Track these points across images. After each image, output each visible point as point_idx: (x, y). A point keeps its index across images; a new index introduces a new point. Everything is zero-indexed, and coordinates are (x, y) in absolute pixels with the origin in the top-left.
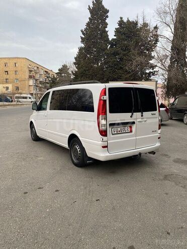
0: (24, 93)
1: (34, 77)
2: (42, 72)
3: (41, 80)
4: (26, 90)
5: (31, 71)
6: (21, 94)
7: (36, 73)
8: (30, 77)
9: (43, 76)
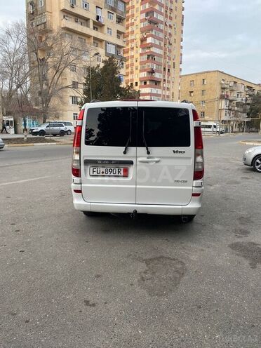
0: (211, 121)
1: (227, 96)
2: (242, 89)
3: (239, 100)
4: (215, 116)
5: (224, 88)
6: (207, 121)
7: (232, 91)
8: (222, 97)
9: (244, 94)
